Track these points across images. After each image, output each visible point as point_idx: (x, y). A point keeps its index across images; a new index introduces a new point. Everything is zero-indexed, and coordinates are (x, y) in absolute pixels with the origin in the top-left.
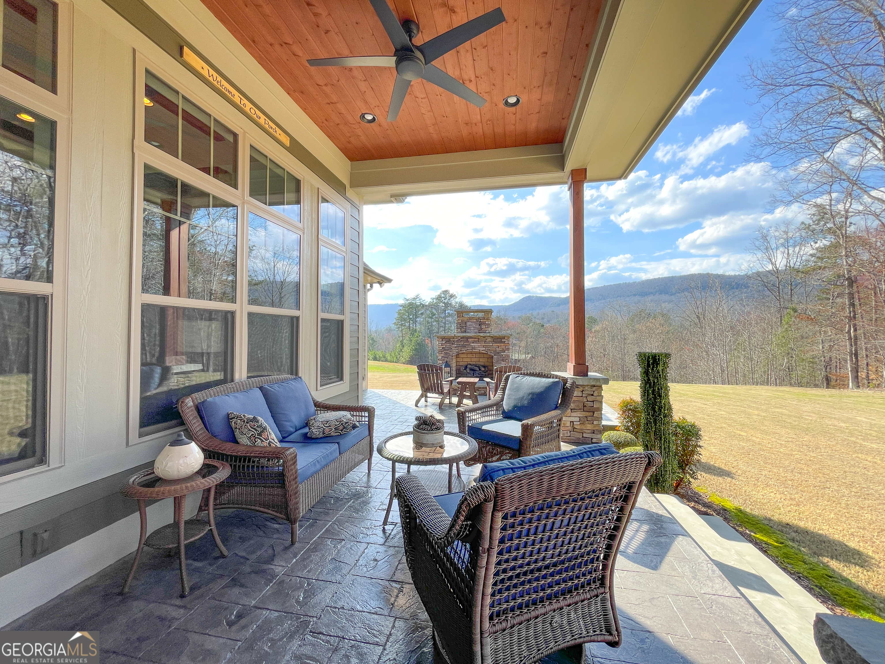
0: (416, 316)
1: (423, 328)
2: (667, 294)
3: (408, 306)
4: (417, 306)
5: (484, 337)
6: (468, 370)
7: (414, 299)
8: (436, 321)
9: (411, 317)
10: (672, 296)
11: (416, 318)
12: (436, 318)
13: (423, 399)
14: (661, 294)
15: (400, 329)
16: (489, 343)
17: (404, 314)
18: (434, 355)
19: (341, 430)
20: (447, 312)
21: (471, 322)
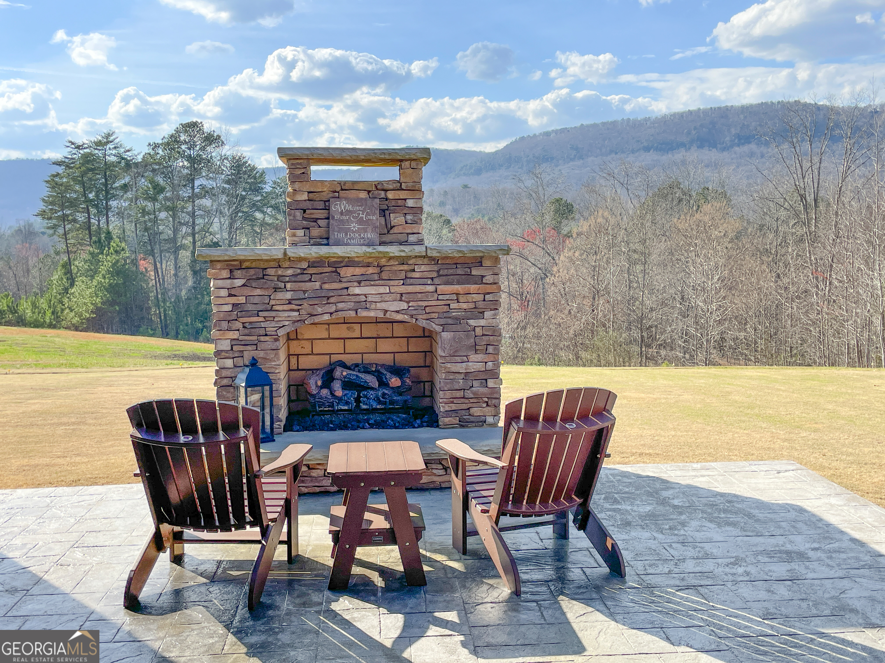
0: (107, 192)
1: (129, 227)
2: (715, 147)
3: (83, 164)
4: (108, 166)
5: (403, 261)
6: (337, 386)
7: (99, 144)
8: (167, 209)
9: (91, 196)
10: (725, 153)
11: (107, 200)
12: (166, 199)
13: (164, 558)
14: (701, 147)
15: (61, 231)
16: (423, 281)
17: (68, 188)
18: (164, 301)
20: (197, 183)
21: (348, 201)
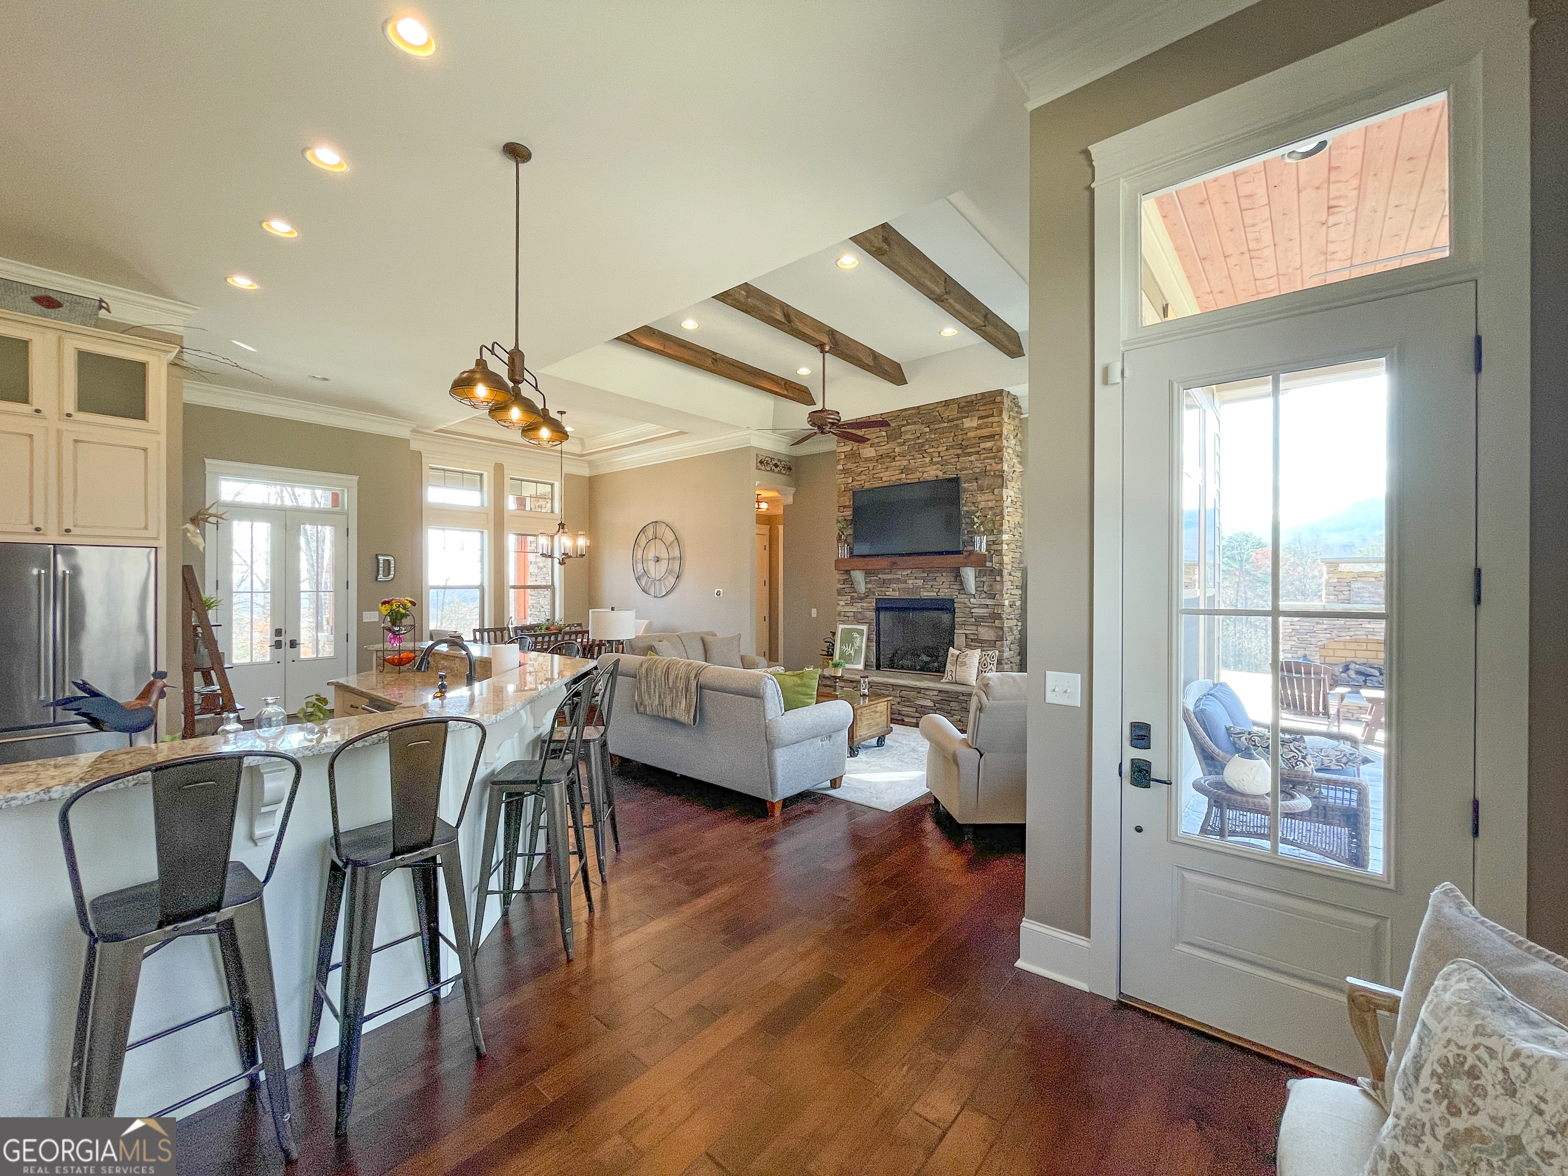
6: (1352, 673)
19: (1345, 764)
21: (1363, 582)
